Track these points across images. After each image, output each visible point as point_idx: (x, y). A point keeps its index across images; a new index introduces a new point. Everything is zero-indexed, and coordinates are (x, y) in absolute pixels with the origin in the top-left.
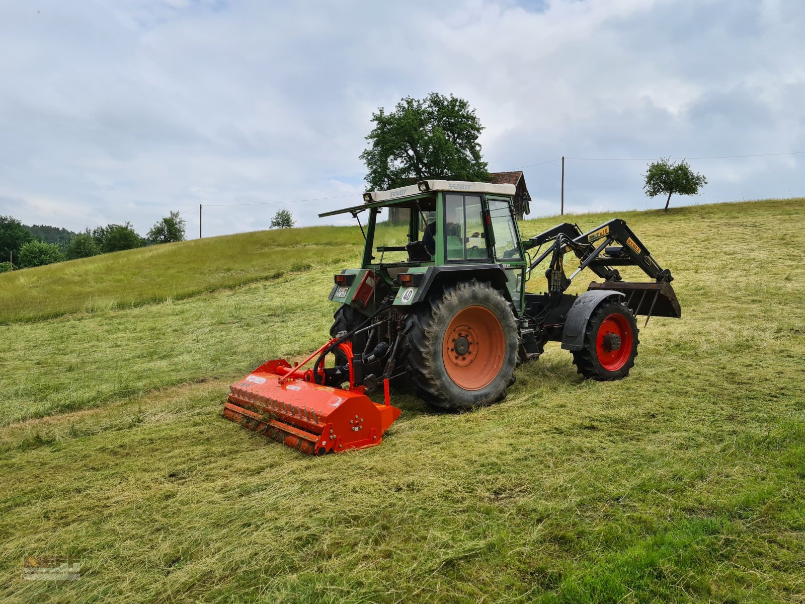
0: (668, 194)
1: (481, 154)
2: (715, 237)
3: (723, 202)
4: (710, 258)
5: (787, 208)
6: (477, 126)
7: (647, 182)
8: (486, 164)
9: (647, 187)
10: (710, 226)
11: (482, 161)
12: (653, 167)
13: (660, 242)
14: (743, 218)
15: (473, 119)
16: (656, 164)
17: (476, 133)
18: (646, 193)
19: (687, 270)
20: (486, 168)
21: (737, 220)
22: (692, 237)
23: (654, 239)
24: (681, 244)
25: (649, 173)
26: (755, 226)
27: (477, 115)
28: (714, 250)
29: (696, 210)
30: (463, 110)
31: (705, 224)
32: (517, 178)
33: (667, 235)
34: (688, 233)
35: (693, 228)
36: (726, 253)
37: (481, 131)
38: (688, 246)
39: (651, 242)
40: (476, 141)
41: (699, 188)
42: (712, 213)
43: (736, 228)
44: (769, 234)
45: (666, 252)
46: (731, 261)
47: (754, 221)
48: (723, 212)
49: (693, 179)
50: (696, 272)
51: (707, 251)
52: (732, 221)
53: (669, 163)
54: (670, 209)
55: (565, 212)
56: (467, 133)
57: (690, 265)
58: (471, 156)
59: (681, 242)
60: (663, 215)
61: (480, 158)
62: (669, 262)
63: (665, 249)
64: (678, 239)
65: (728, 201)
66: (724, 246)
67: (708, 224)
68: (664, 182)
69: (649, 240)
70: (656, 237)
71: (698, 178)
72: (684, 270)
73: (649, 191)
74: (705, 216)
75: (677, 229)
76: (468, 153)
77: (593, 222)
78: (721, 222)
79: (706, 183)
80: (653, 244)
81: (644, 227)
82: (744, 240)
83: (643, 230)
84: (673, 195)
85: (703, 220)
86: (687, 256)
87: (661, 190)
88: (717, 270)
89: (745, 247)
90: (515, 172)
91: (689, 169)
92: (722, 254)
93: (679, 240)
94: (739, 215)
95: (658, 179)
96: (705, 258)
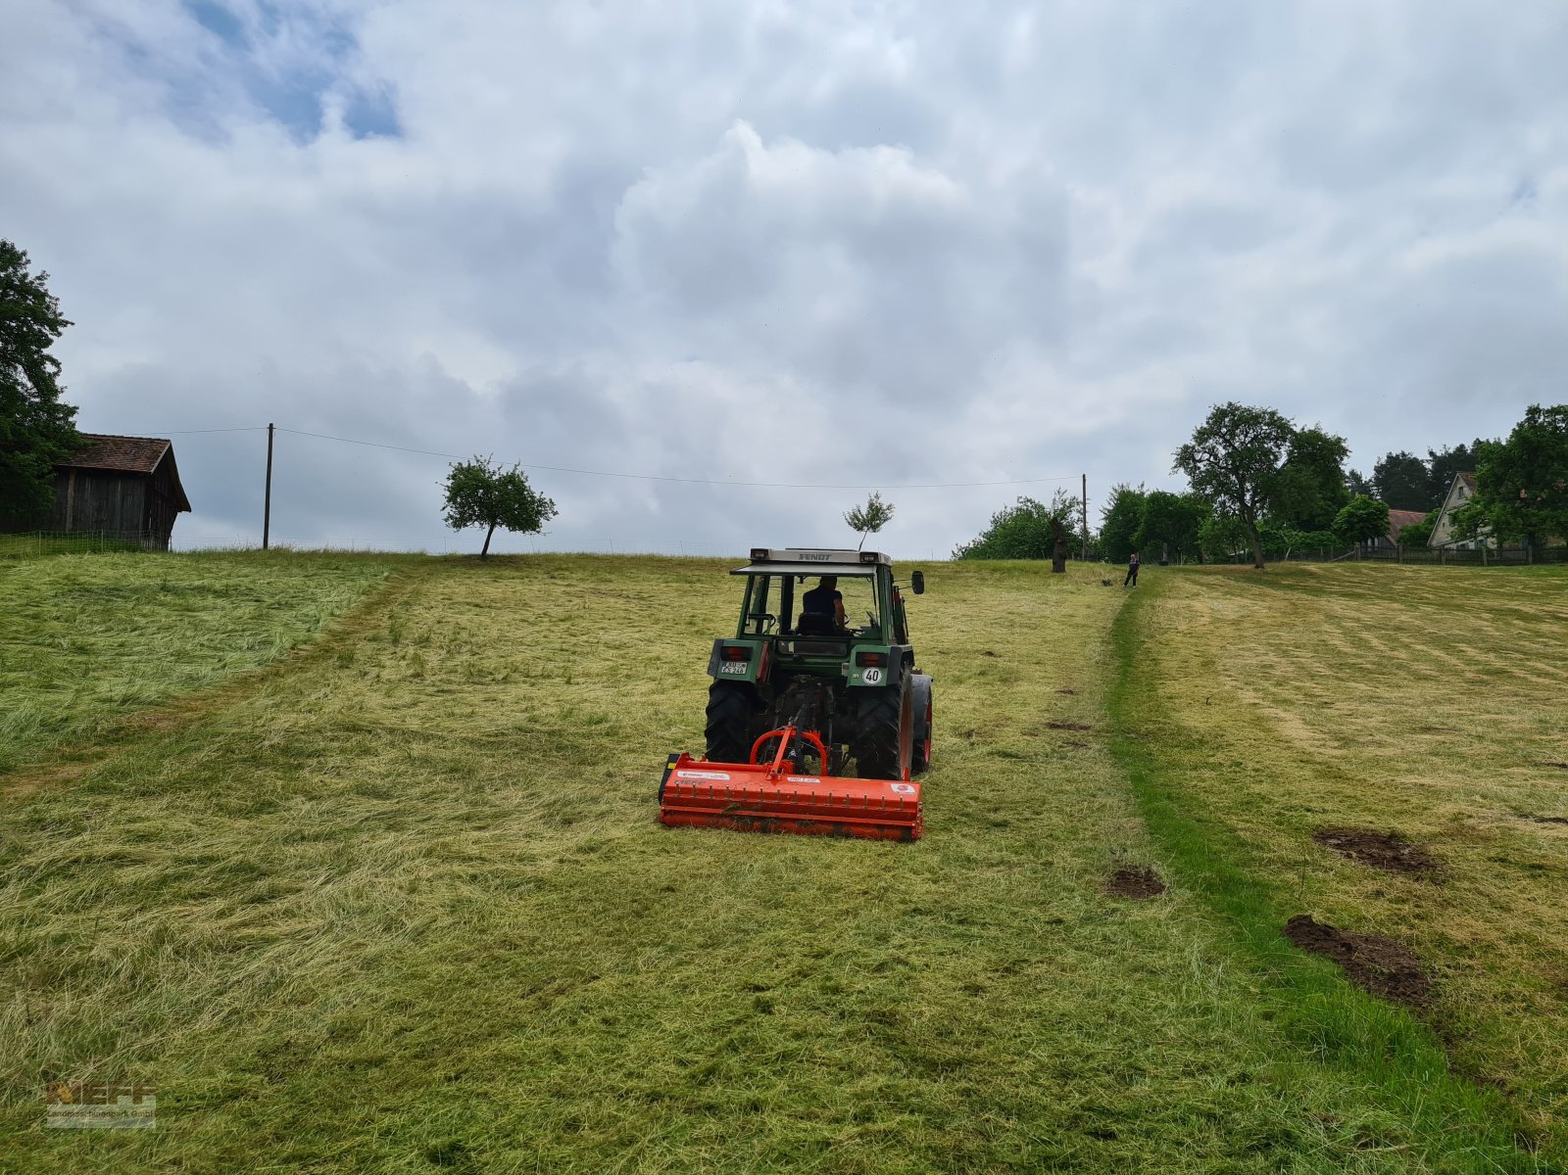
0: (487, 528)
1: (59, 382)
2: (581, 613)
3: (581, 552)
4: (583, 655)
5: (682, 571)
6: (51, 316)
7: (450, 499)
8: (72, 411)
9: (448, 509)
10: (568, 593)
11: (61, 400)
12: (460, 469)
13: (482, 618)
14: (618, 584)
15: (41, 296)
16: (465, 465)
17: (46, 330)
18: (446, 520)
19: (549, 676)
20: (71, 419)
21: (611, 586)
22: (540, 612)
23: (469, 610)
24: (521, 624)
25: (451, 481)
26: (643, 599)
27: (50, 287)
28: (585, 638)
29: (537, 562)
30: (11, 270)
31: (558, 589)
32: (156, 454)
33: (493, 604)
34: (533, 604)
35: (538, 594)
36: (607, 646)
37: (60, 329)
38: (536, 628)
39: (466, 617)
40: (45, 351)
41: (542, 520)
42: (566, 569)
43: (612, 600)
44: (666, 614)
45: (499, 640)
46: (621, 661)
47: (638, 588)
48: (584, 571)
49: (533, 502)
50: (568, 683)
51: (574, 640)
52: (603, 587)
53: (491, 468)
54: (493, 556)
55: (272, 543)
56: (20, 328)
57: (551, 666)
58: (29, 385)
59: (523, 621)
60: (478, 566)
61: (55, 392)
62: (510, 660)
63: (495, 633)
64: (515, 613)
65: (588, 550)
66: (601, 632)
67: (563, 589)
68: (481, 503)
69: (461, 613)
70: (473, 608)
71: (541, 503)
72: (543, 676)
73: (451, 517)
74: (556, 574)
75: (509, 594)
76: (21, 376)
77: (337, 568)
78: (585, 586)
79: (555, 513)
80: (468, 620)
81: (447, 586)
82: (631, 624)
83: (446, 591)
84: (497, 529)
85: (553, 580)
86: (539, 647)
87: (474, 518)
88: (605, 678)
89: (637, 635)
90: (151, 441)
91: (526, 484)
92: (602, 648)
93: (517, 616)
94: (613, 577)
95: (469, 495)
96: (574, 653)
